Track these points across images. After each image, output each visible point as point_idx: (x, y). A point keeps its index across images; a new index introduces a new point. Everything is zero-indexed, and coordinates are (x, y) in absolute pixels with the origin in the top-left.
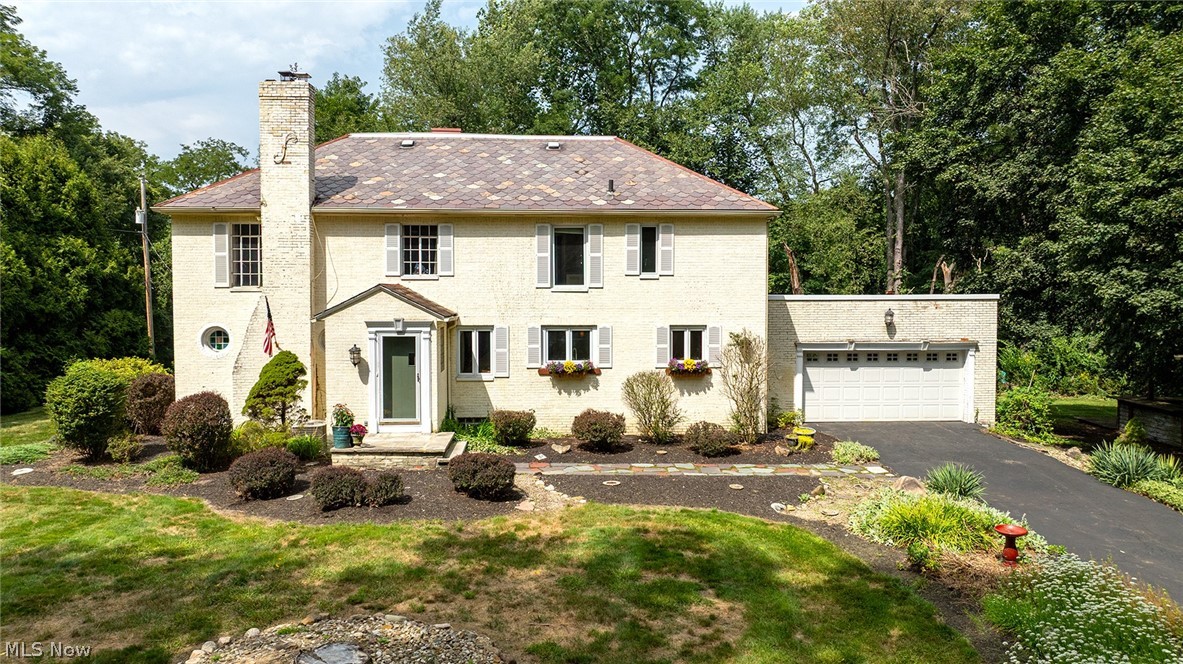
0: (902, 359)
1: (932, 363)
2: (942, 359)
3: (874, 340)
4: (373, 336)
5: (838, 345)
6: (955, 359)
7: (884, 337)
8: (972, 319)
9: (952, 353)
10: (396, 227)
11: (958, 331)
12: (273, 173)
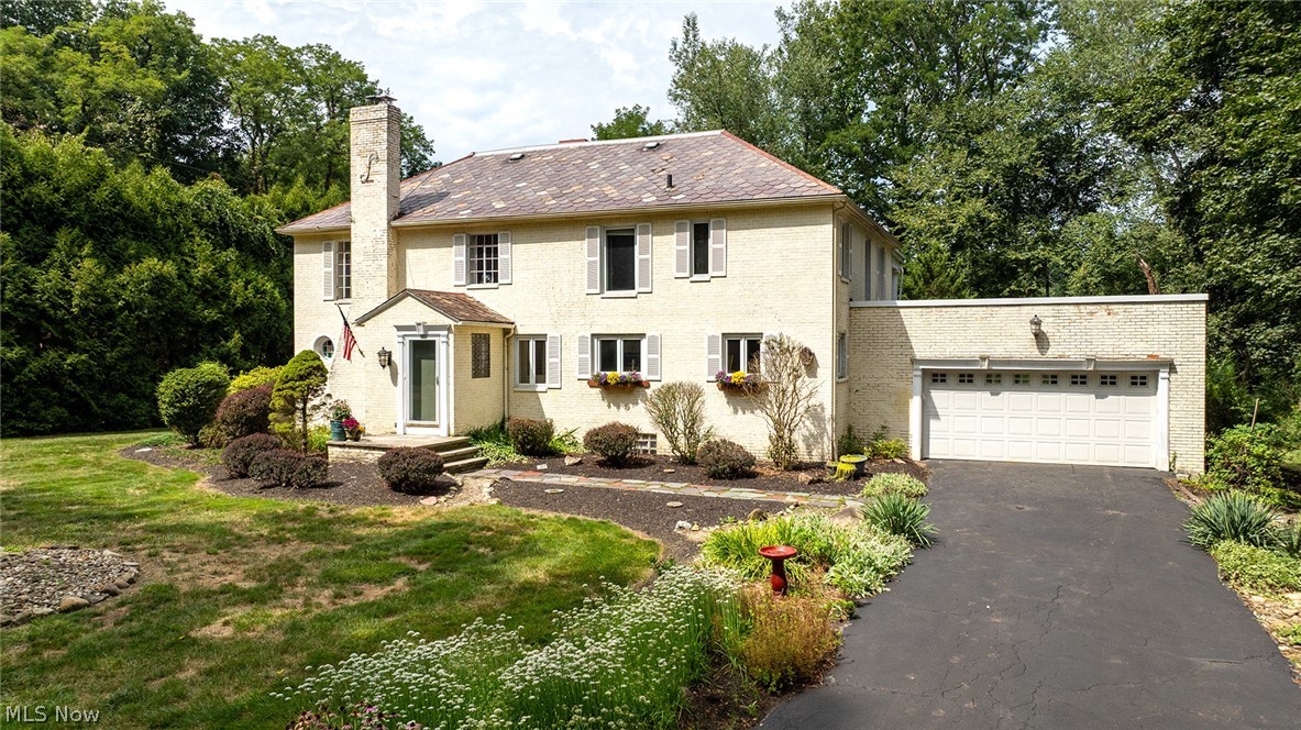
0: (1064, 382)
1: (1108, 388)
2: (1124, 383)
3: (1017, 356)
4: (401, 340)
5: (967, 362)
6: (1144, 384)
7: (1032, 352)
8: (1166, 328)
9: (1139, 375)
10: (462, 237)
11: (1144, 345)
12: (360, 192)
